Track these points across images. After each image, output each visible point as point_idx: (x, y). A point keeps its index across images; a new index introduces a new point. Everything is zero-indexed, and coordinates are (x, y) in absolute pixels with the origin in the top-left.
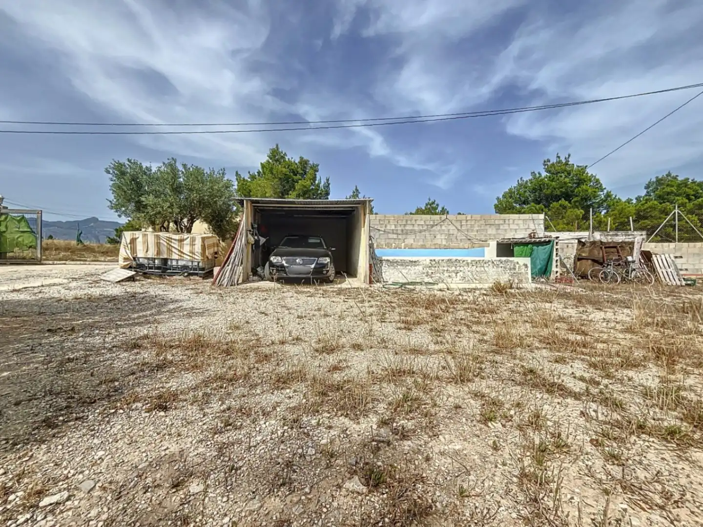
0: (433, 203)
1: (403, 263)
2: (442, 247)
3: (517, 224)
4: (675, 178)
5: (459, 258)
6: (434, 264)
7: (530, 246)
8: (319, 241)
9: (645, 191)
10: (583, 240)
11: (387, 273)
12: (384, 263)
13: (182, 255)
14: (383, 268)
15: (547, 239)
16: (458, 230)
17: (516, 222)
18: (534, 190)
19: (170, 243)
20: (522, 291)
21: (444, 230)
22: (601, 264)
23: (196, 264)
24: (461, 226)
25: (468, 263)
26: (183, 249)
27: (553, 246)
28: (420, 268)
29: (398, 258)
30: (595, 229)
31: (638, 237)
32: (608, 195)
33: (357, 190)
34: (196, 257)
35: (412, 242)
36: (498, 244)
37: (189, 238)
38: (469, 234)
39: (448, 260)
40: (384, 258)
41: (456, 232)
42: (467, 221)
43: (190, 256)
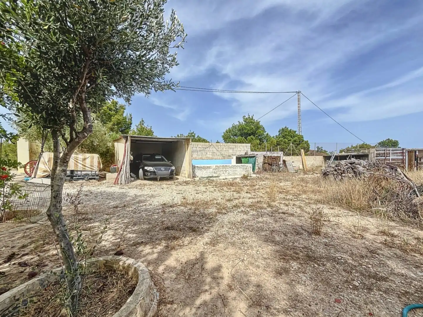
0: (193, 133)
1: (204, 168)
2: (210, 158)
3: (241, 148)
4: (287, 129)
5: (227, 165)
6: (217, 168)
7: (248, 158)
8: (160, 157)
9: (279, 133)
10: (265, 156)
11: (197, 173)
12: (196, 168)
13: (85, 168)
14: (196, 170)
15: (254, 155)
16: (217, 150)
17: (240, 147)
18: (240, 130)
19: (77, 161)
20: (252, 177)
21: (211, 150)
22: (271, 165)
23: (94, 172)
24: (218, 148)
25: (230, 167)
26: (86, 164)
27: (256, 158)
28: (212, 170)
29: (202, 166)
30: (268, 151)
31: (280, 154)
32: (267, 134)
33: (143, 121)
34: (94, 168)
35: (196, 156)
36: (237, 158)
37: (90, 157)
38: (222, 152)
39: (223, 166)
40: (196, 166)
41: (216, 151)
42: (221, 146)
43: (90, 168)
